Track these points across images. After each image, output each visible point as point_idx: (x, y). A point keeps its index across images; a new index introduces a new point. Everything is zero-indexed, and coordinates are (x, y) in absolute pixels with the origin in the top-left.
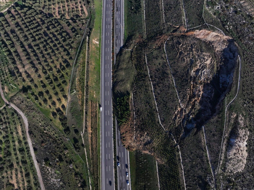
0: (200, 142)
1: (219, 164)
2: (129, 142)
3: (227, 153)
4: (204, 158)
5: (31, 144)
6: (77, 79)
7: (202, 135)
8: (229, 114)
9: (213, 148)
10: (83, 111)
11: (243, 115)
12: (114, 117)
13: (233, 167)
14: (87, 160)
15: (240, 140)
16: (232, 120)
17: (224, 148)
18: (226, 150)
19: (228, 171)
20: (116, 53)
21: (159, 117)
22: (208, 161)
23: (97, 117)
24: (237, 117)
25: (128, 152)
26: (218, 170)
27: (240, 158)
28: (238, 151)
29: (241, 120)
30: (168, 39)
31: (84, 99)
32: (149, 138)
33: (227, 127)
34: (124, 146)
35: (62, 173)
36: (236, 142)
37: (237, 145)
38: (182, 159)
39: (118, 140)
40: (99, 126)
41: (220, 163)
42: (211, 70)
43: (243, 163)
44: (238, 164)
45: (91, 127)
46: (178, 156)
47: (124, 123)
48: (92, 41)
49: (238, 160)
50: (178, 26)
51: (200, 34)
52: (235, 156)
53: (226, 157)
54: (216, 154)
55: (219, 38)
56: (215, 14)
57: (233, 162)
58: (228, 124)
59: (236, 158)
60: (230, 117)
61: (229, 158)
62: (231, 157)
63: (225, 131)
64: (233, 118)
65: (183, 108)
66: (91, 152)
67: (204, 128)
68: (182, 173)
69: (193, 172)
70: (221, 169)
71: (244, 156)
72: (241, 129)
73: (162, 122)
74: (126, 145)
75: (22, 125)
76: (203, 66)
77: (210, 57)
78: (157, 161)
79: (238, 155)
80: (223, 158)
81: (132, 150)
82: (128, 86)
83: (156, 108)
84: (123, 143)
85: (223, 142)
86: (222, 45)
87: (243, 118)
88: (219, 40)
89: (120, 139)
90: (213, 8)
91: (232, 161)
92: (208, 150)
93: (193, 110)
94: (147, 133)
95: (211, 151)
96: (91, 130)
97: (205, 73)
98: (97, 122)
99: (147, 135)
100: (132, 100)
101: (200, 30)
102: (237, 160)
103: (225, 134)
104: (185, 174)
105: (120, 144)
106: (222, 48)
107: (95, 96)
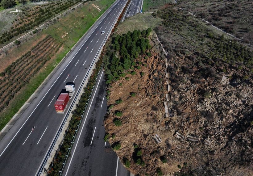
10: (10, 38)
20: (126, 17)
31: (32, 28)
34: (117, 144)
45: (9, 70)
48: (91, 4)
81: (159, 171)
105: (97, 137)
107: (63, 36)
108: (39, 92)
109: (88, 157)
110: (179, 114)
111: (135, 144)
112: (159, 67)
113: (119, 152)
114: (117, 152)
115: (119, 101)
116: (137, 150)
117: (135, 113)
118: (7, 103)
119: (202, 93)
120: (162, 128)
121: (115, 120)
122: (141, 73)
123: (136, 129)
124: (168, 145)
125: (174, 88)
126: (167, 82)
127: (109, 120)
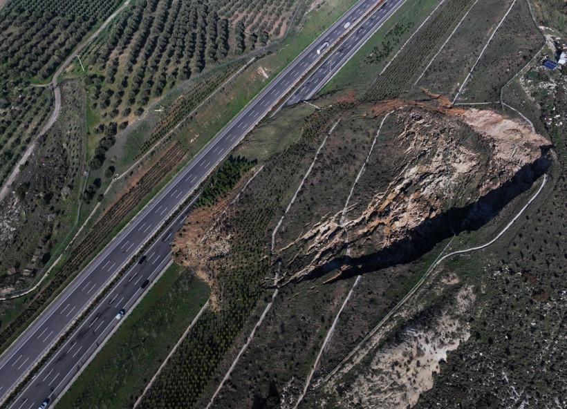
0: (328, 301)
1: (340, 369)
2: (188, 242)
3: (378, 354)
4: (313, 338)
5: (29, 154)
6: (181, 96)
7: (345, 290)
8: (441, 273)
9: (351, 328)
10: (149, 146)
11: (476, 290)
12: (196, 191)
13: (370, 395)
14: (85, 224)
15: (429, 338)
16: (439, 287)
17: (377, 339)
18: (380, 347)
19: (351, 398)
20: (286, 103)
21: (279, 224)
22: (317, 348)
23: (167, 175)
24: (457, 288)
26: (326, 383)
27: (404, 380)
28: (409, 362)
29: (465, 298)
30: (401, 108)
31: (168, 132)
32: (226, 249)
33: (416, 297)
34: (174, 245)
35: (27, 221)
36: (415, 338)
37: (414, 344)
38: (263, 321)
39: (171, 230)
40: (158, 191)
41: (343, 366)
42: (459, 184)
43: (404, 397)
44: (389, 394)
45: (142, 180)
46: (259, 308)
47: (206, 207)
48: (257, 67)
49: (395, 383)
50: (437, 95)
51: (479, 119)
52: (393, 369)
53: (367, 362)
54: (347, 343)
55: (518, 136)
56: (534, 95)
57: (379, 382)
58: (425, 293)
59: (393, 376)
60: (438, 279)
61: (375, 367)
62: (380, 366)
63: (407, 302)
64: (446, 285)
65: (343, 228)
66: (104, 214)
67: (361, 279)
68: (240, 348)
69: (265, 358)
70: (337, 384)
71: (417, 380)
72: (449, 317)
73: (280, 233)
75: (43, 121)
76: (443, 170)
77: (471, 159)
78: (210, 300)
79: (402, 371)
80: (358, 360)
81: (182, 262)
82: (265, 153)
83: (286, 207)
84: (175, 241)
85: (385, 325)
86: (518, 150)
87: (473, 297)
88: (516, 140)
89: (176, 229)
90: (536, 84)
91: (377, 379)
92: (336, 328)
93: (363, 241)
94: (232, 238)
95: (341, 334)
96: (138, 183)
97: (441, 184)
98: (160, 180)
99: (228, 239)
100: (253, 175)
101: (481, 109)
102: (392, 382)
103: (400, 310)
104: (244, 355)
105: (168, 239)
106: (516, 156)
107: (192, 141)
108: (155, 199)
109: (160, 246)
110: (204, 244)
111: (180, 249)
114: (172, 249)
115: (190, 223)
118: (137, 204)
120: (195, 247)
121: (181, 235)
122: (211, 210)
123: (185, 243)
124: (191, 255)
125: (214, 229)
126: (215, 224)
127: (178, 233)
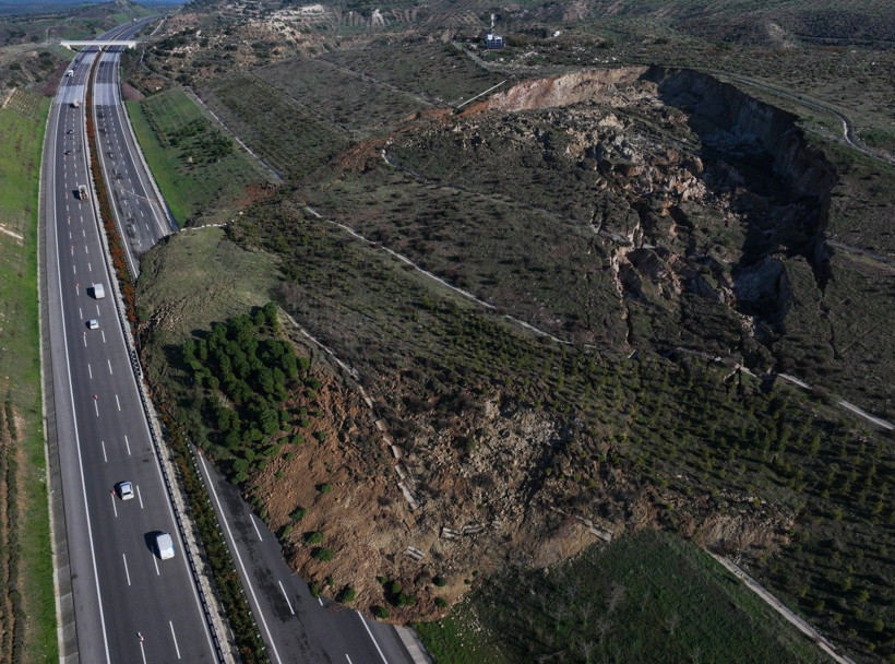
2: (374, 545)
12: (181, 457)
23: (20, 485)
25: (406, 635)
32: (536, 428)
34: (345, 592)
39: (263, 577)
47: (285, 447)
51: (517, 101)
74: (365, 585)
76: (600, 135)
78: (723, 549)
81: (439, 602)
82: (249, 294)
84: (328, 580)
89: (274, 561)
94: (505, 401)
99: (505, 414)
101: (507, 90)
105: (296, 599)
108: (67, 561)
109: (304, 635)
110: (435, 495)
111: (379, 579)
112: (354, 411)
113: (358, 604)
114: (351, 604)
115: (297, 512)
116: (388, 586)
117: (349, 524)
119: (462, 444)
120: (415, 532)
121: (315, 552)
122: (316, 435)
123: (368, 553)
124: (437, 556)
125: (407, 448)
126: (387, 440)
127: (302, 558)
